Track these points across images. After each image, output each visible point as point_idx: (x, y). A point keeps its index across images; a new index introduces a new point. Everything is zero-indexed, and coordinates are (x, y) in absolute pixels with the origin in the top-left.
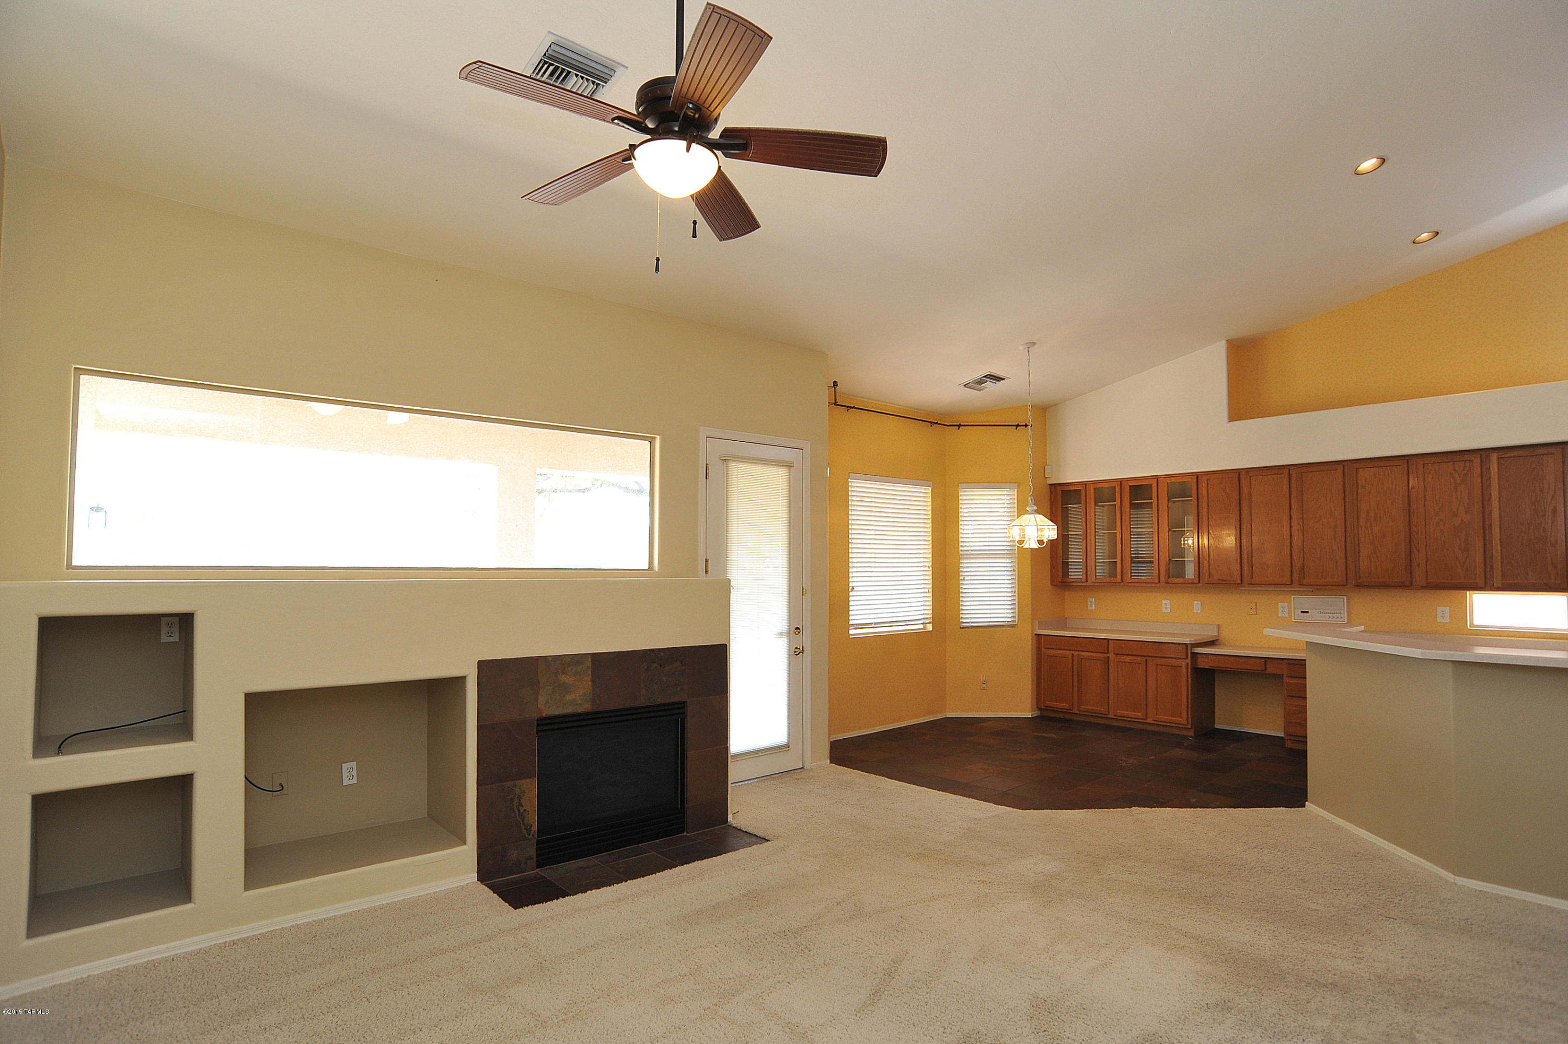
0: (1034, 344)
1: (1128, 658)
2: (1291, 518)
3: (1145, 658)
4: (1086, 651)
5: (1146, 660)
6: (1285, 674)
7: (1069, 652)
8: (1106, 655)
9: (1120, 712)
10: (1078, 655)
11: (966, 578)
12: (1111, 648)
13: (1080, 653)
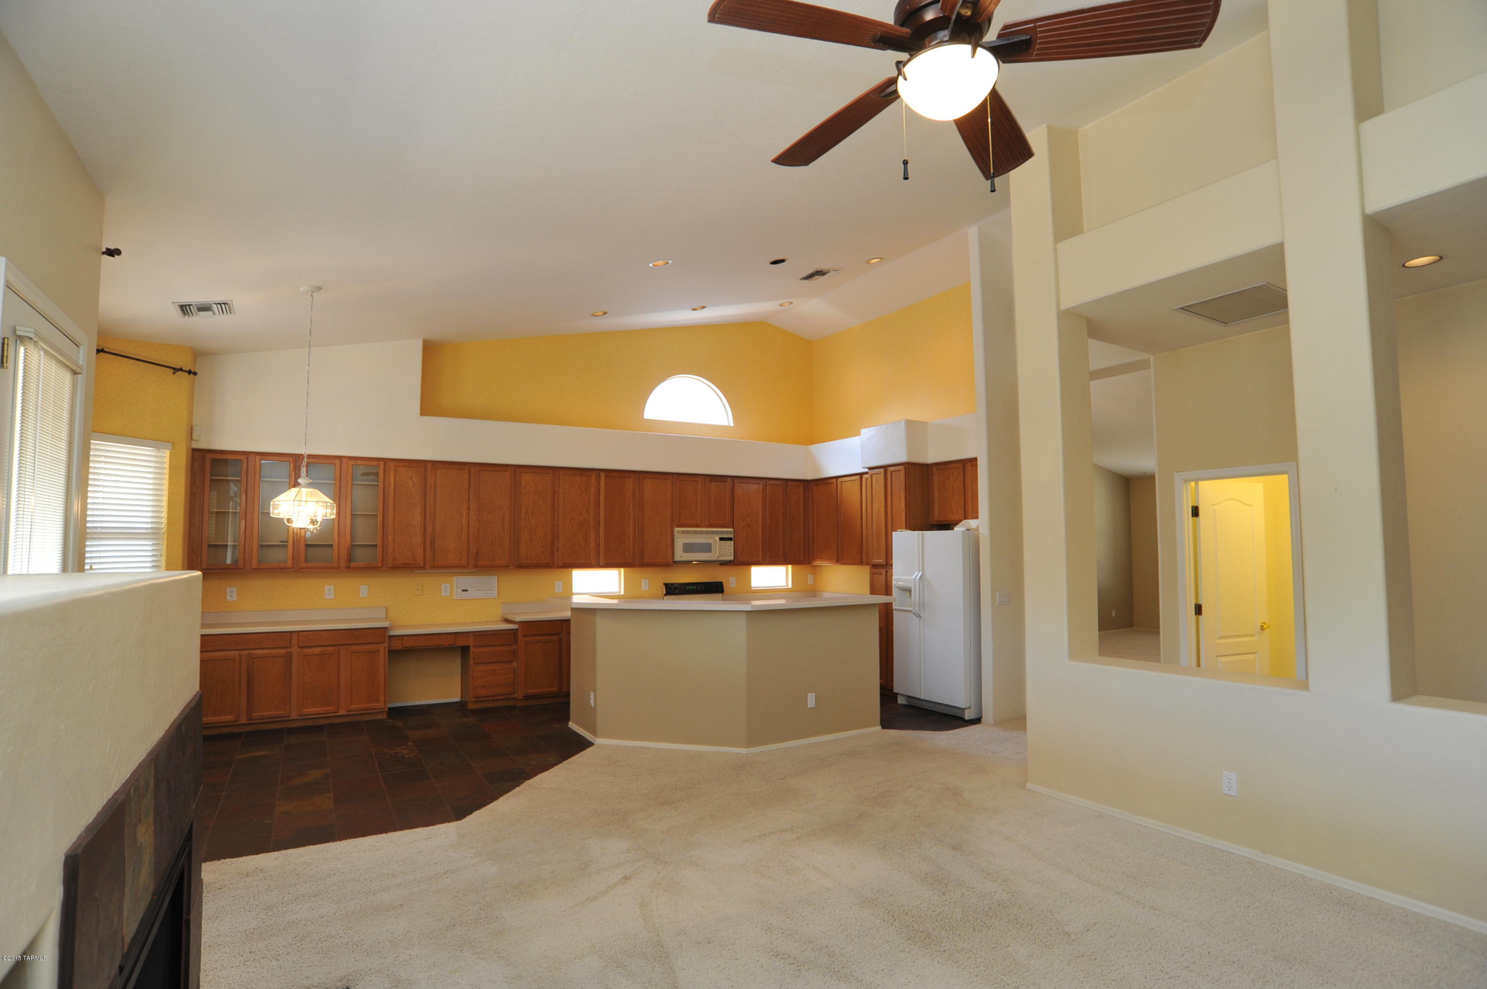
0: (320, 288)
1: (316, 650)
2: (469, 509)
3: (337, 648)
4: (259, 649)
5: (339, 650)
6: (471, 646)
7: (235, 652)
8: (288, 650)
9: (306, 711)
10: (249, 655)
11: (93, 567)
12: (294, 641)
13: (251, 651)
